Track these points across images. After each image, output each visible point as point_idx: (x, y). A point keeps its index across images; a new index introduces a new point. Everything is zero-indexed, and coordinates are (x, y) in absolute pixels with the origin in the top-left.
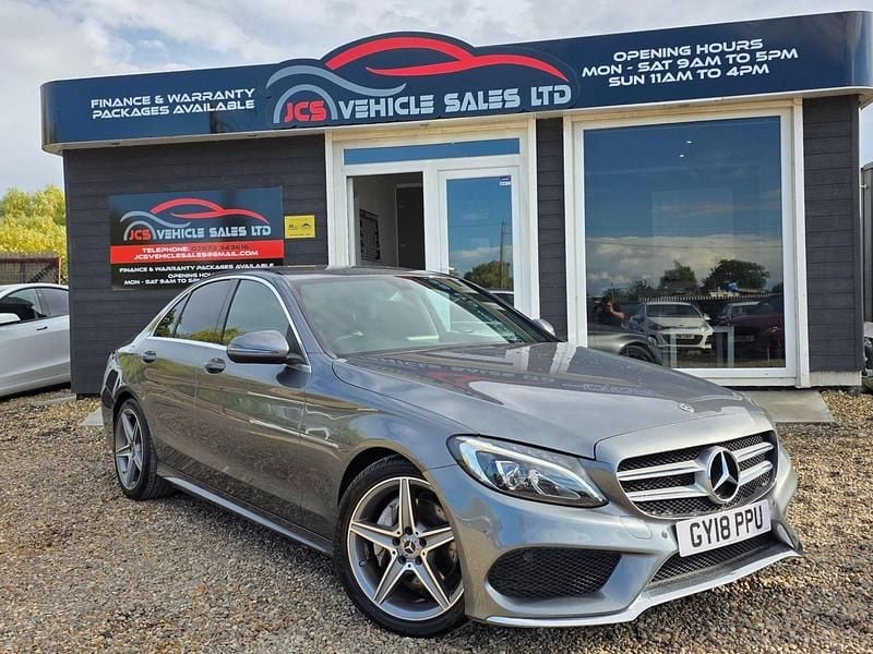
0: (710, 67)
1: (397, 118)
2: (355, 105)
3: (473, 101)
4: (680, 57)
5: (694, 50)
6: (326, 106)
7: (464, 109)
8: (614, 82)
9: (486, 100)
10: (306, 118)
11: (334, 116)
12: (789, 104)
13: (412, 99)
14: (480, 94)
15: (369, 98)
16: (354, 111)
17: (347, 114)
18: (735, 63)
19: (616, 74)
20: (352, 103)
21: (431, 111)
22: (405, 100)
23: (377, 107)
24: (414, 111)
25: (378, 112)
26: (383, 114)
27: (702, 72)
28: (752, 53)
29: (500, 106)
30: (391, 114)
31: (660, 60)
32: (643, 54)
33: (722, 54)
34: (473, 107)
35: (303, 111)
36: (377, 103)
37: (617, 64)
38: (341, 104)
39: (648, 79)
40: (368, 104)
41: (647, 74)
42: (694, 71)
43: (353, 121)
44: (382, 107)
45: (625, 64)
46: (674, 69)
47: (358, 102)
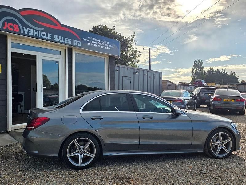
0: (103, 46)
1: (41, 38)
2: (29, 30)
3: (61, 39)
4: (98, 42)
5: (100, 41)
6: (19, 27)
7: (59, 41)
8: (88, 44)
9: (64, 40)
10: (11, 29)
11: (22, 32)
12: (107, 56)
13: (46, 33)
14: (63, 38)
15: (33, 29)
16: (28, 32)
17: (26, 32)
18: (106, 46)
19: (88, 42)
20: (28, 29)
21: (51, 39)
22: (44, 33)
23: (36, 33)
24: (46, 38)
25: (36, 35)
26: (37, 36)
27: (102, 46)
28: (108, 45)
29: (67, 42)
30: (40, 36)
31: (96, 41)
32: (93, 39)
33: (104, 43)
34: (61, 41)
35: (11, 27)
36: (36, 31)
37: (89, 39)
38: (24, 28)
39: (94, 45)
40: (33, 31)
41: (94, 43)
42: (101, 45)
43: (28, 35)
44: (37, 33)
45: (90, 40)
46: (97, 44)
47: (30, 29)
